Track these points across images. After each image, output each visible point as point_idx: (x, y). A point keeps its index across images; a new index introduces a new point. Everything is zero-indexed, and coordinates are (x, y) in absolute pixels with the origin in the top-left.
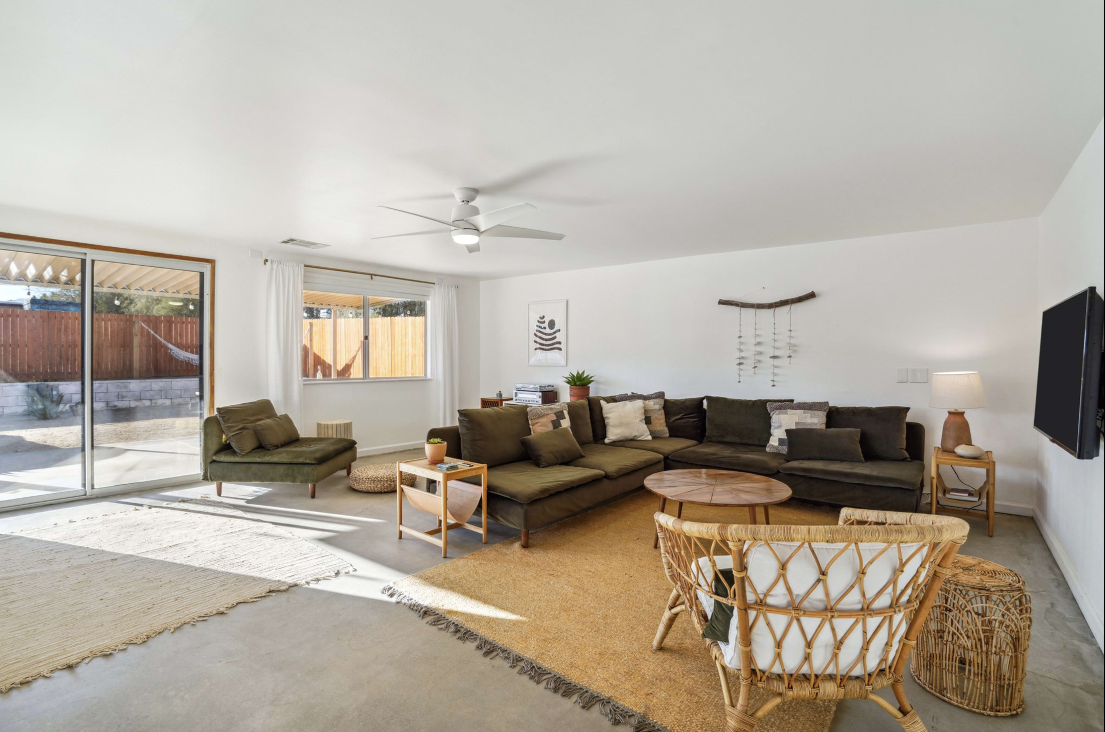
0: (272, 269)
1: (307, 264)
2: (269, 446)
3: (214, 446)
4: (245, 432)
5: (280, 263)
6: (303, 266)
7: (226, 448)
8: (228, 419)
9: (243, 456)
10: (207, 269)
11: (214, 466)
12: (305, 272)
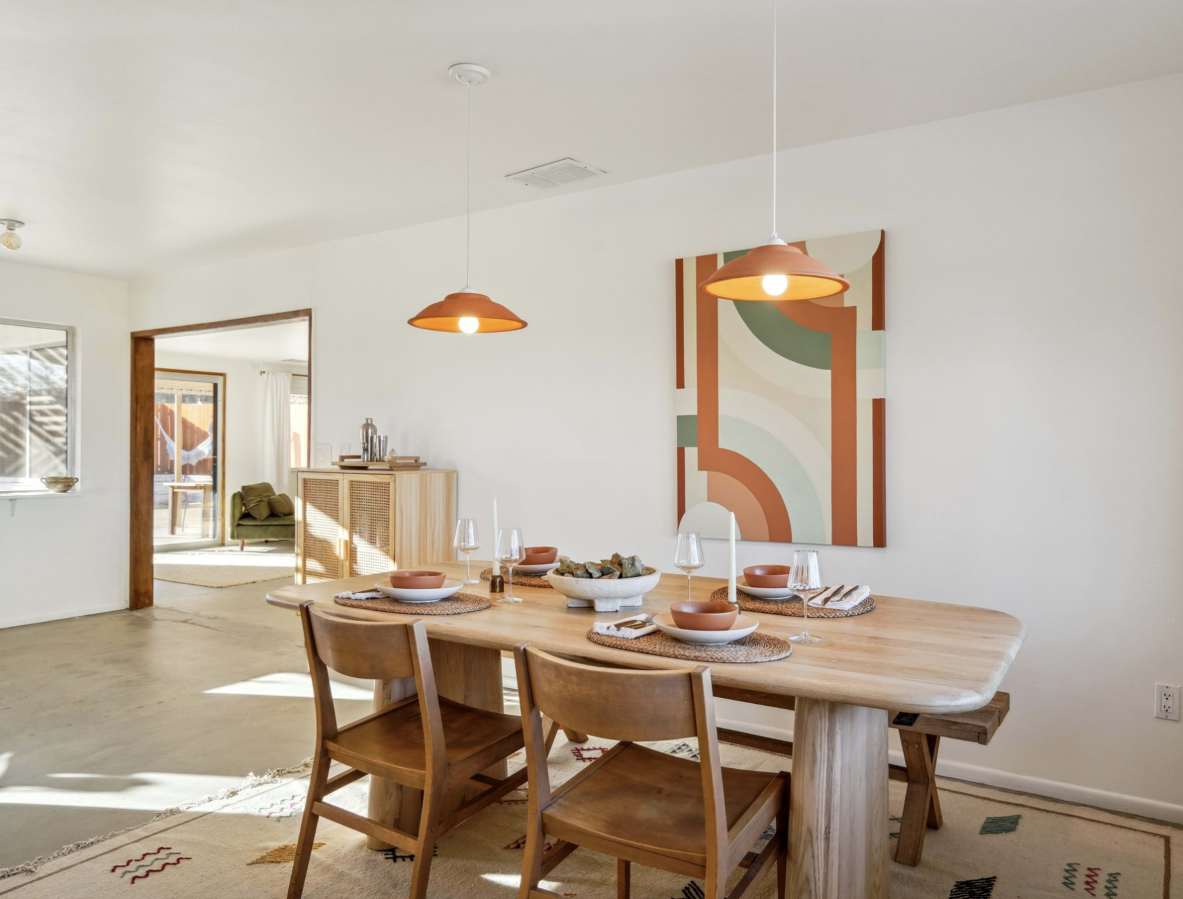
0: (268, 378)
1: (294, 373)
2: (280, 514)
3: (238, 515)
4: (262, 504)
5: (274, 374)
6: (290, 375)
7: (246, 516)
8: (250, 494)
9: (263, 521)
10: (220, 380)
11: (240, 528)
12: (292, 379)
